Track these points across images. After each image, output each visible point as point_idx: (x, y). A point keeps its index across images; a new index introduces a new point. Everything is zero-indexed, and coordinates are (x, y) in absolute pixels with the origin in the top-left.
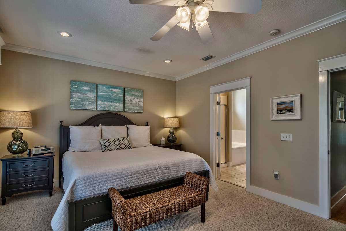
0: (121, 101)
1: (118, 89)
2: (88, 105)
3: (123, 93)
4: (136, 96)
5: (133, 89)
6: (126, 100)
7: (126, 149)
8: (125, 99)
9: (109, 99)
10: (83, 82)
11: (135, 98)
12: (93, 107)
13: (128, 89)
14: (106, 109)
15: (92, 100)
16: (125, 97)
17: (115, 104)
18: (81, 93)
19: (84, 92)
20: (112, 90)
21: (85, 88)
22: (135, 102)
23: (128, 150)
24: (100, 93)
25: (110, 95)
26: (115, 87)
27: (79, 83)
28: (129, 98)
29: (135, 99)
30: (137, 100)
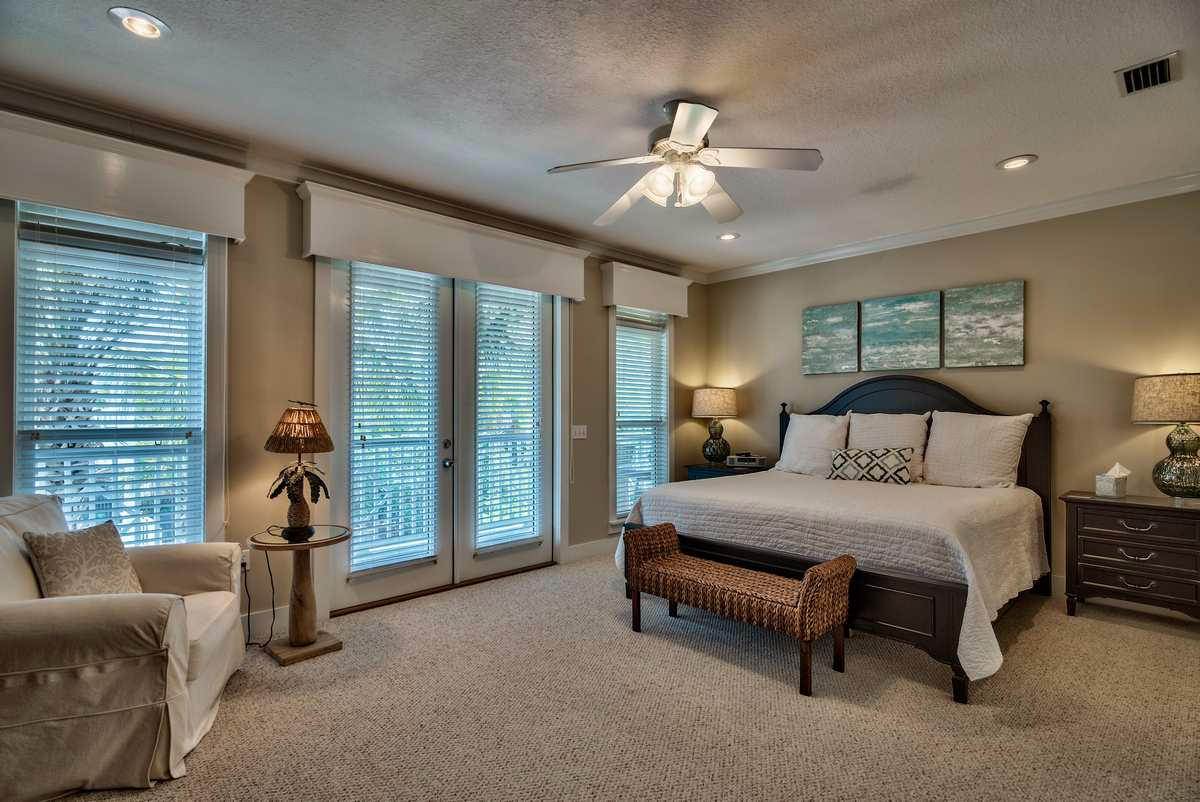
0: (933, 337)
1: (920, 300)
2: (838, 361)
3: (938, 311)
4: (991, 307)
5: (975, 287)
6: (951, 328)
7: (886, 481)
8: (946, 327)
9: (891, 337)
10: (826, 306)
11: (986, 317)
12: (849, 366)
13: (956, 292)
14: (885, 366)
15: (849, 346)
16: (946, 322)
17: (913, 348)
18: (824, 334)
19: (829, 331)
20: (903, 308)
21: (832, 320)
22: (988, 330)
23: (892, 487)
24: (867, 326)
25: (895, 326)
26: (912, 298)
27: (819, 310)
28: (961, 322)
29: (984, 319)
30: (995, 324)
